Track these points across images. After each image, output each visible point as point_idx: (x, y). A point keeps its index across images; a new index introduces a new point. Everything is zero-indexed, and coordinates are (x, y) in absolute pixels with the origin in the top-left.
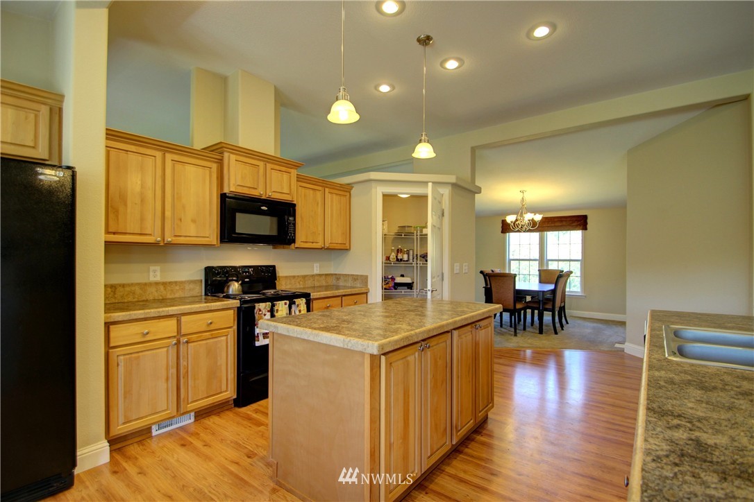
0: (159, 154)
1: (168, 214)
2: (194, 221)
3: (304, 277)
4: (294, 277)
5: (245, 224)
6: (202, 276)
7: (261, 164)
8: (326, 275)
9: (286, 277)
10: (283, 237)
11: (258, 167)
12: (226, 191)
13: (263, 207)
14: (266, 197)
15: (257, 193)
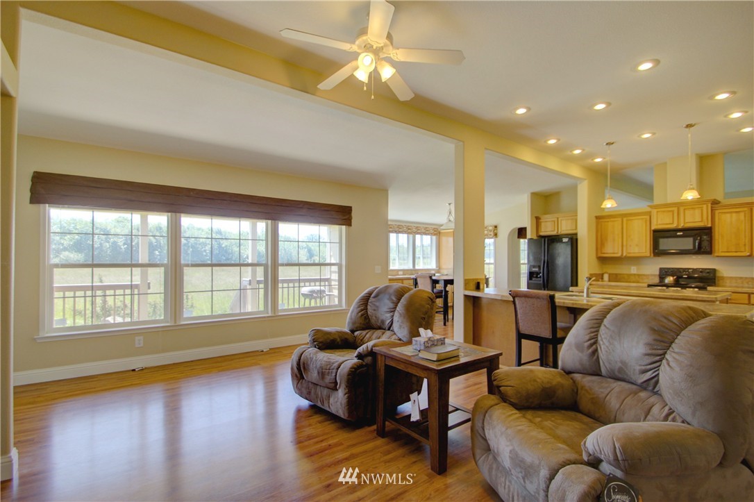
0: (619, 219)
1: (625, 244)
2: (637, 245)
5: (665, 244)
6: (658, 273)
7: (675, 209)
10: (699, 250)
11: (673, 211)
12: (653, 228)
13: (678, 234)
14: (680, 227)
15: (673, 226)
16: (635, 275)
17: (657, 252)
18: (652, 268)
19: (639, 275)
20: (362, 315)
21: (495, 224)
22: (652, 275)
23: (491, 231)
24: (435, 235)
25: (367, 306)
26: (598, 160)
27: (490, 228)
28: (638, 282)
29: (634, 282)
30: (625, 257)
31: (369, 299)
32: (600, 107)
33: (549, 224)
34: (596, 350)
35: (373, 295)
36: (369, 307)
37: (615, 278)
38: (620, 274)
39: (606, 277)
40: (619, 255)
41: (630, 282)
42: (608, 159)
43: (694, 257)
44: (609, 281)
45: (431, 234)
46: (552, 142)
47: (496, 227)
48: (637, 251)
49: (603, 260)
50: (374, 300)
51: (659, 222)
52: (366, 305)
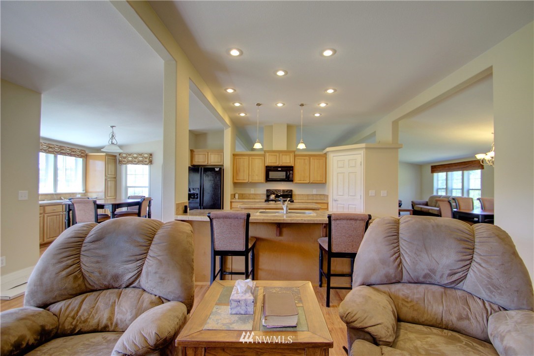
0: (248, 157)
1: (250, 174)
2: (257, 175)
3: (308, 195)
4: (303, 195)
5: (272, 175)
6: (265, 193)
7: (278, 154)
8: (320, 195)
9: (299, 195)
10: (289, 179)
11: (276, 155)
12: (266, 165)
13: (279, 169)
14: (280, 165)
15: (276, 164)
16: (253, 194)
17: (268, 179)
18: (262, 191)
19: (255, 194)
20: (69, 275)
21: (150, 152)
22: (262, 194)
23: (146, 158)
24: (81, 157)
25: (79, 258)
26: (242, 115)
27: (146, 155)
28: (255, 199)
29: (252, 199)
30: (250, 182)
31: (81, 246)
32: (281, 73)
33: (201, 156)
34: (401, 262)
35: (88, 239)
36: (83, 259)
37: (242, 196)
38: (244, 194)
39: (237, 196)
40: (247, 181)
41: (250, 199)
42: (248, 115)
43: (285, 183)
44: (239, 199)
45: (78, 156)
46: (230, 91)
47: (151, 155)
48: (257, 179)
49: (236, 184)
50: (93, 246)
51: (270, 161)
52: (78, 255)
